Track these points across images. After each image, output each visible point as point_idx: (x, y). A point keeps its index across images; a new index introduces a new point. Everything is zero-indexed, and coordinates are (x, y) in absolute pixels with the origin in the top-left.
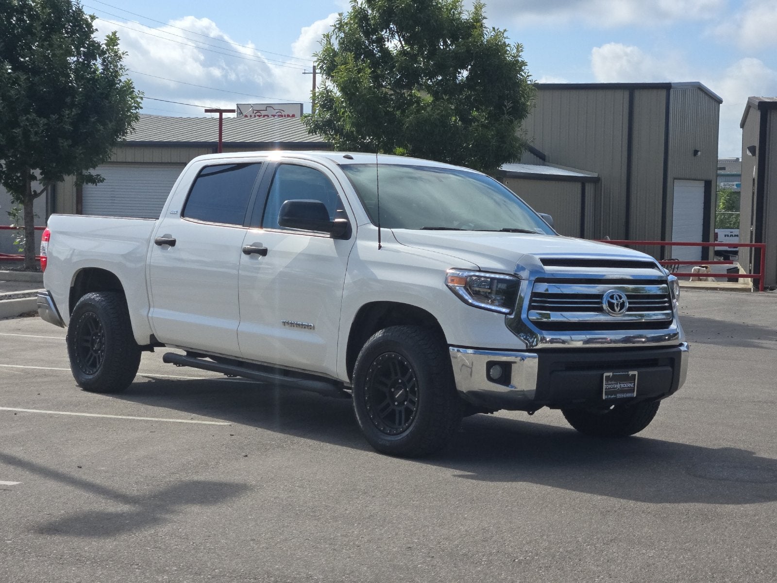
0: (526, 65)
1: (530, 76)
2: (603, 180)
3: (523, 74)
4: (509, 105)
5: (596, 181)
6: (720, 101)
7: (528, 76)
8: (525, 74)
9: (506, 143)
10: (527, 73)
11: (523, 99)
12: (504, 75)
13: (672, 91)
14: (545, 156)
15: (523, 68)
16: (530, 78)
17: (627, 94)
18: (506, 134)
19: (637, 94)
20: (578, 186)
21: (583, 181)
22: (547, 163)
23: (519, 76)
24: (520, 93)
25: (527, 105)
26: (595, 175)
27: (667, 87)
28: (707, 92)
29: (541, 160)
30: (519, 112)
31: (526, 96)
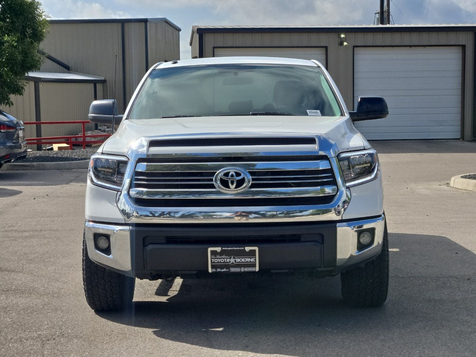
0: (41, 5)
1: (44, 12)
2: (108, 82)
3: (39, 11)
4: (29, 31)
5: (103, 82)
6: (179, 30)
7: (43, 12)
8: (40, 10)
9: (28, 58)
10: (41, 10)
11: (40, 28)
12: (25, 10)
13: (148, 23)
14: (69, 67)
15: (39, 7)
16: (44, 14)
17: (120, 25)
18: (29, 51)
19: (126, 25)
20: (92, 86)
21: (95, 82)
22: (71, 72)
23: (36, 12)
24: (38, 24)
25: (43, 32)
26: (103, 78)
27: (145, 21)
28: (171, 24)
29: (67, 70)
30: (37, 36)
31: (42, 26)
